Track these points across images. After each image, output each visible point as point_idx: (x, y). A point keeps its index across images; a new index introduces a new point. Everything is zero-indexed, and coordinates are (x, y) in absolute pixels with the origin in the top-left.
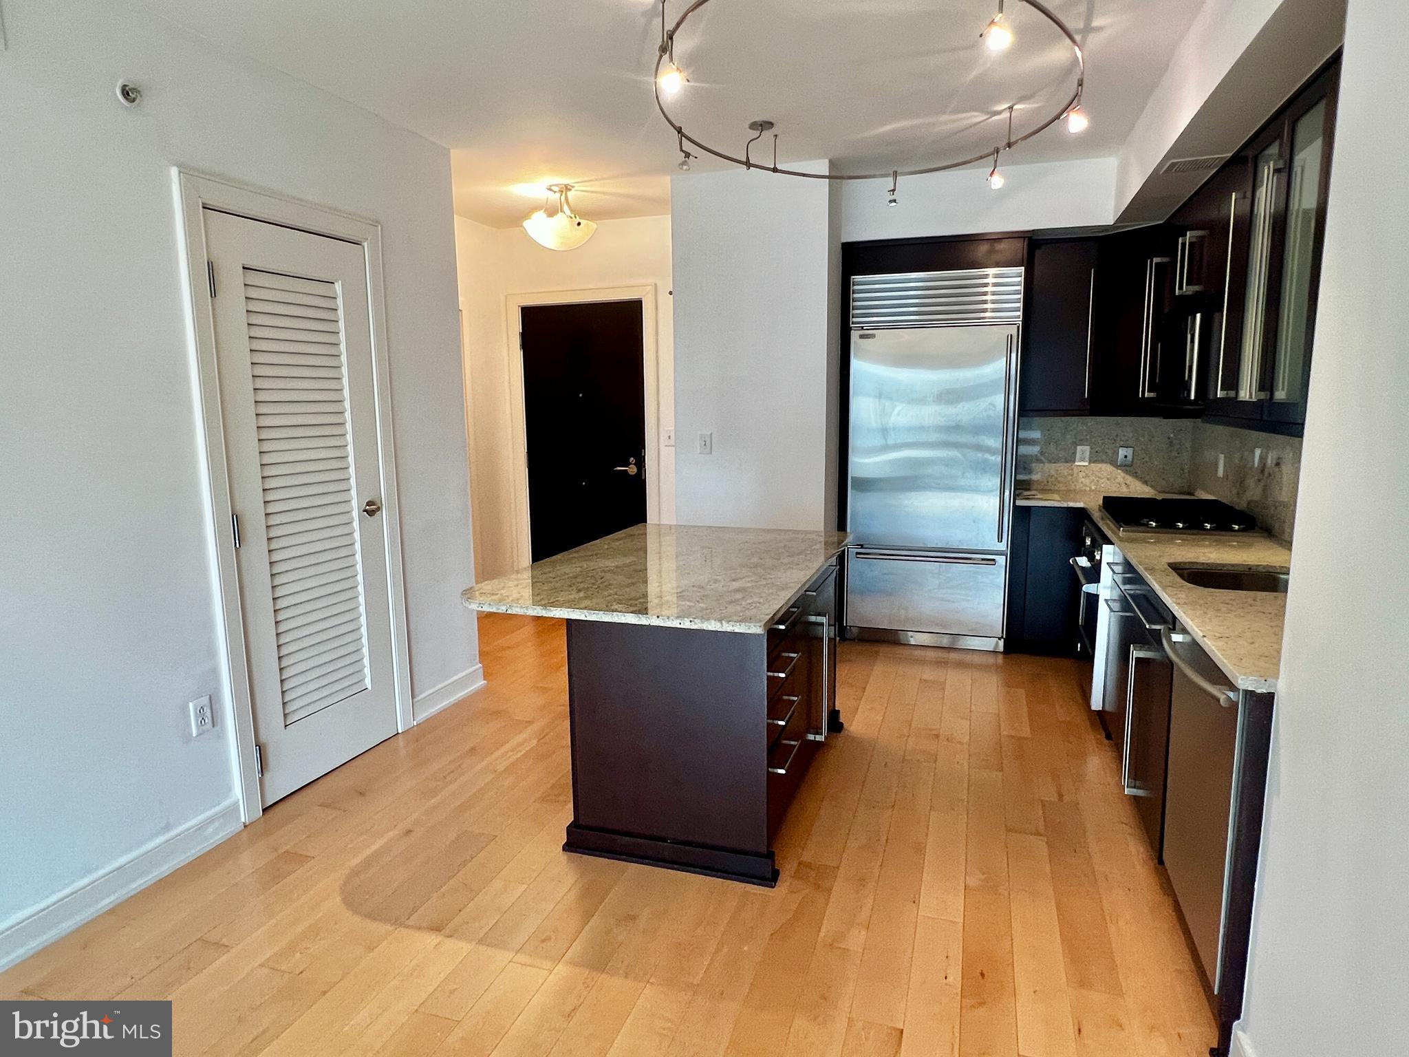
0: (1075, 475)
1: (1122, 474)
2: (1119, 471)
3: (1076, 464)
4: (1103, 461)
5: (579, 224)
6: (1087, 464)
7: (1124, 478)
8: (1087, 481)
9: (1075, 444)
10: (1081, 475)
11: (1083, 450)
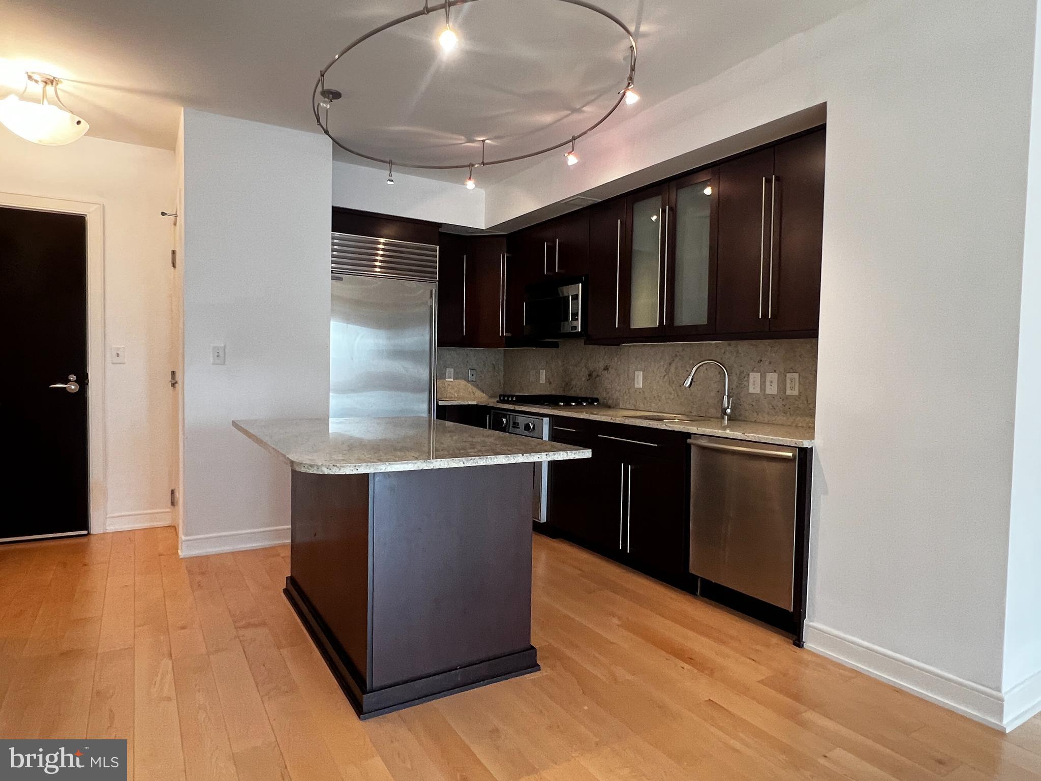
0: (446, 388)
1: (471, 386)
2: (470, 384)
3: (447, 380)
4: (461, 378)
5: (79, 123)
6: (452, 380)
7: (472, 389)
8: (452, 391)
9: (446, 367)
10: (450, 387)
11: (450, 371)
